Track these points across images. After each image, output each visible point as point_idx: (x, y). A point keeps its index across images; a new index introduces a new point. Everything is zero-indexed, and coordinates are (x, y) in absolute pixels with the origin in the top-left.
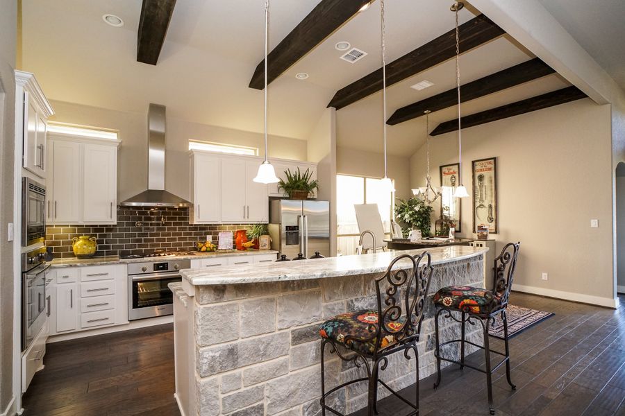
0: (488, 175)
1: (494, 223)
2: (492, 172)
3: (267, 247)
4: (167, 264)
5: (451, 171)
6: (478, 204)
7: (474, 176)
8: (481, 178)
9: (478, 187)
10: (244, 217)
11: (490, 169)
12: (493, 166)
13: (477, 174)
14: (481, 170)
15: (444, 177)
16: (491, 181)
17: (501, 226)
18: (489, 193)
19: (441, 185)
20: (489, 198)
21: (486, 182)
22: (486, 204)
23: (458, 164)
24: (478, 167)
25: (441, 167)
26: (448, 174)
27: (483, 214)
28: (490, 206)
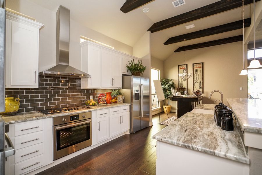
0: (199, 70)
1: (202, 89)
2: (201, 69)
3: (122, 102)
4: (79, 115)
5: (183, 67)
6: (195, 81)
7: (193, 70)
8: (196, 71)
9: (195, 74)
10: (112, 85)
11: (200, 67)
12: (201, 66)
13: (195, 69)
14: (197, 68)
15: (180, 70)
16: (201, 72)
17: (205, 90)
18: (200, 77)
19: (179, 73)
20: (200, 79)
21: (199, 72)
22: (199, 81)
23: (187, 65)
24: (195, 66)
25: (179, 66)
26: (182, 69)
27: (197, 86)
28: (200, 82)
